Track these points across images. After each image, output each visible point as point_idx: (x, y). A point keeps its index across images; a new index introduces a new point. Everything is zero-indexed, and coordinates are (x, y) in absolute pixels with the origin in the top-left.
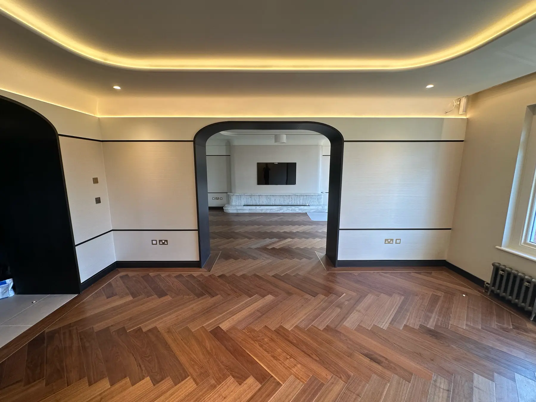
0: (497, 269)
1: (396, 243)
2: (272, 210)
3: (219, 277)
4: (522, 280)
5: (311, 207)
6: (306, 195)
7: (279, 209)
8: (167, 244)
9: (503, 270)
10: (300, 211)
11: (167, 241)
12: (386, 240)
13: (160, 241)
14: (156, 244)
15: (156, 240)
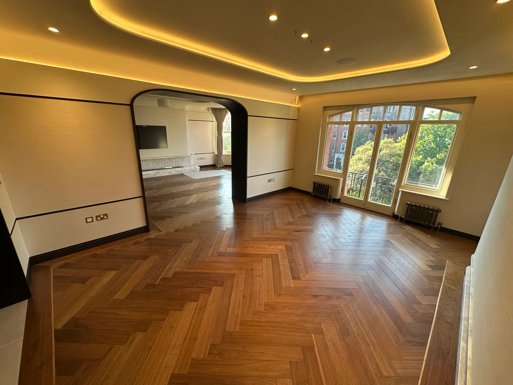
0: (315, 184)
1: (273, 181)
2: (148, 176)
3: (175, 231)
4: (324, 186)
5: (186, 168)
6: (178, 158)
7: (155, 173)
8: (107, 218)
9: (317, 184)
10: (176, 173)
11: (106, 215)
12: (269, 180)
13: (97, 217)
14: (93, 221)
15: (92, 218)
